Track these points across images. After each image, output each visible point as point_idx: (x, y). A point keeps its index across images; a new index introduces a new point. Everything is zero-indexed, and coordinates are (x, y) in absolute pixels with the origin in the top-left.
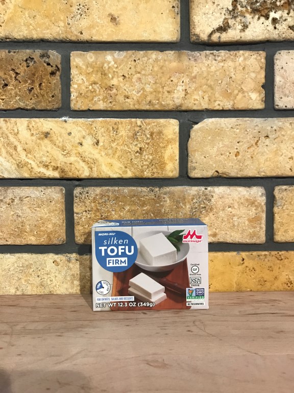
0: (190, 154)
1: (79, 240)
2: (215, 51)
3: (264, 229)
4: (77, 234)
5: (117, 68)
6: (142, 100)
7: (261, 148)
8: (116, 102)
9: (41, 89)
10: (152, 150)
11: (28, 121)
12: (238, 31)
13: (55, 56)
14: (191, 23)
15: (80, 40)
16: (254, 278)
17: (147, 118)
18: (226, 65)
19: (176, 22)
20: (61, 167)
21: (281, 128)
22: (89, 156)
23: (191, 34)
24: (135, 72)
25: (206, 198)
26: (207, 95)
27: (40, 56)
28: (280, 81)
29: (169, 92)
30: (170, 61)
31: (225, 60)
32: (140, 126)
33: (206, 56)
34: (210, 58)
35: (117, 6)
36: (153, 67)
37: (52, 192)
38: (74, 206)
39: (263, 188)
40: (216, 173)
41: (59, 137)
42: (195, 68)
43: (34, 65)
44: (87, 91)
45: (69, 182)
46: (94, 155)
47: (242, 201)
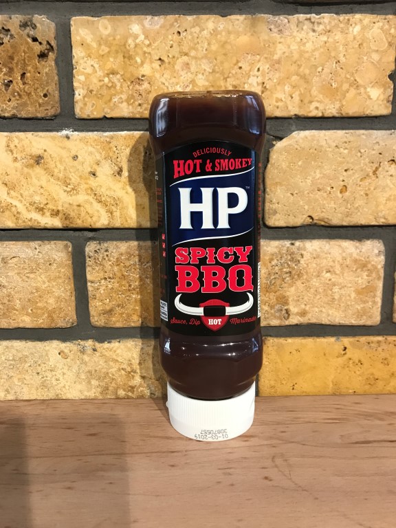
0: (268, 190)
1: (97, 321)
2: (314, 15)
3: (380, 304)
4: (92, 311)
5: (149, 45)
7: (383, 179)
8: (148, 104)
9: (24, 83)
11: (7, 136)
13: (45, 25)
16: (360, 375)
18: (331, 40)
20: (63, 210)
22: (108, 193)
24: (180, 52)
25: (293, 258)
26: (297, 93)
27: (20, 26)
30: (238, 34)
31: (329, 31)
33: (299, 23)
34: (305, 27)
36: (209, 44)
37: (52, 249)
38: (87, 271)
39: (381, 241)
40: (309, 218)
41: (58, 164)
42: (279, 45)
43: (11, 41)
44: (101, 87)
45: (77, 234)
46: (114, 191)
47: (348, 262)
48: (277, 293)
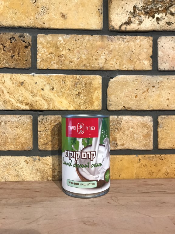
0: (108, 96)
1: (41, 148)
2: (123, 36)
3: (152, 141)
4: (39, 144)
5: (65, 44)
6: (80, 64)
7: (151, 93)
8: (64, 64)
9: (19, 56)
10: (86, 93)
11: (11, 75)
12: (137, 25)
13: (28, 37)
14: (109, 19)
15: (43, 28)
16: (146, 171)
17: (83, 74)
18: (129, 44)
19: (100, 18)
20: (30, 103)
21: (162, 82)
22: (48, 96)
23: (109, 25)
24: (76, 47)
25: (118, 122)
26: (118, 62)
27: (19, 37)
28: (161, 54)
29: (96, 59)
30: (97, 41)
31: (129, 41)
32: (79, 79)
33: (118, 38)
34: (120, 40)
35: (66, 8)
36: (86, 44)
37: (25, 118)
38: (38, 127)
39: (151, 117)
40: (124, 107)
41: (29, 85)
42: (111, 45)
43: (15, 41)
44: (47, 58)
45: (35, 112)
46: (50, 96)
47: (139, 124)
48: (113, 137)
